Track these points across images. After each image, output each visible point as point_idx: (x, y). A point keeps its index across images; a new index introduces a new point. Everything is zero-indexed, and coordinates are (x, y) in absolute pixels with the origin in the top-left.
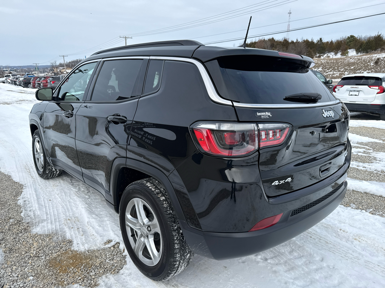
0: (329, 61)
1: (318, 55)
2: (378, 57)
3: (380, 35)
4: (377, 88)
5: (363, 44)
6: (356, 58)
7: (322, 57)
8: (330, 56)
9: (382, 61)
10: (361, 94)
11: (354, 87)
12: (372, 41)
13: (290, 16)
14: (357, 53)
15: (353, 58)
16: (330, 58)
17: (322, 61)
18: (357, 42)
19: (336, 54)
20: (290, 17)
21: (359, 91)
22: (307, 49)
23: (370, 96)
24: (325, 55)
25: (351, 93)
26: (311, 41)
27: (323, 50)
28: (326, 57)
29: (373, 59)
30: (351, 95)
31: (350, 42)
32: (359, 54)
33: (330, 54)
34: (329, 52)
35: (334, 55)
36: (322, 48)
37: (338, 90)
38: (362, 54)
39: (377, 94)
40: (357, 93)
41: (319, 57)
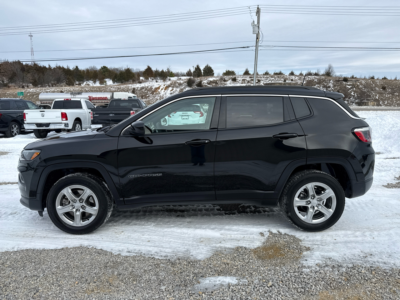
0: (92, 89)
1: (77, 83)
2: (133, 87)
3: (129, 68)
4: (199, 113)
5: (117, 75)
6: (115, 87)
7: (82, 85)
8: (90, 84)
9: (137, 90)
10: (190, 118)
11: (184, 113)
12: (124, 73)
13: (31, 39)
14: (114, 83)
15: (113, 87)
16: (90, 86)
17: (85, 88)
18: (111, 73)
19: (95, 82)
20: (32, 41)
21: (188, 116)
22: (66, 76)
23: (196, 119)
24: (85, 83)
25: (183, 117)
26: (67, 68)
27: (81, 78)
28: (86, 85)
29: (130, 88)
30: (183, 119)
31: (104, 72)
32: (116, 84)
33: (89, 82)
34: (88, 80)
35: (93, 83)
36: (80, 76)
37: (173, 115)
38: (118, 84)
39: (200, 117)
40: (187, 117)
41: (80, 84)
